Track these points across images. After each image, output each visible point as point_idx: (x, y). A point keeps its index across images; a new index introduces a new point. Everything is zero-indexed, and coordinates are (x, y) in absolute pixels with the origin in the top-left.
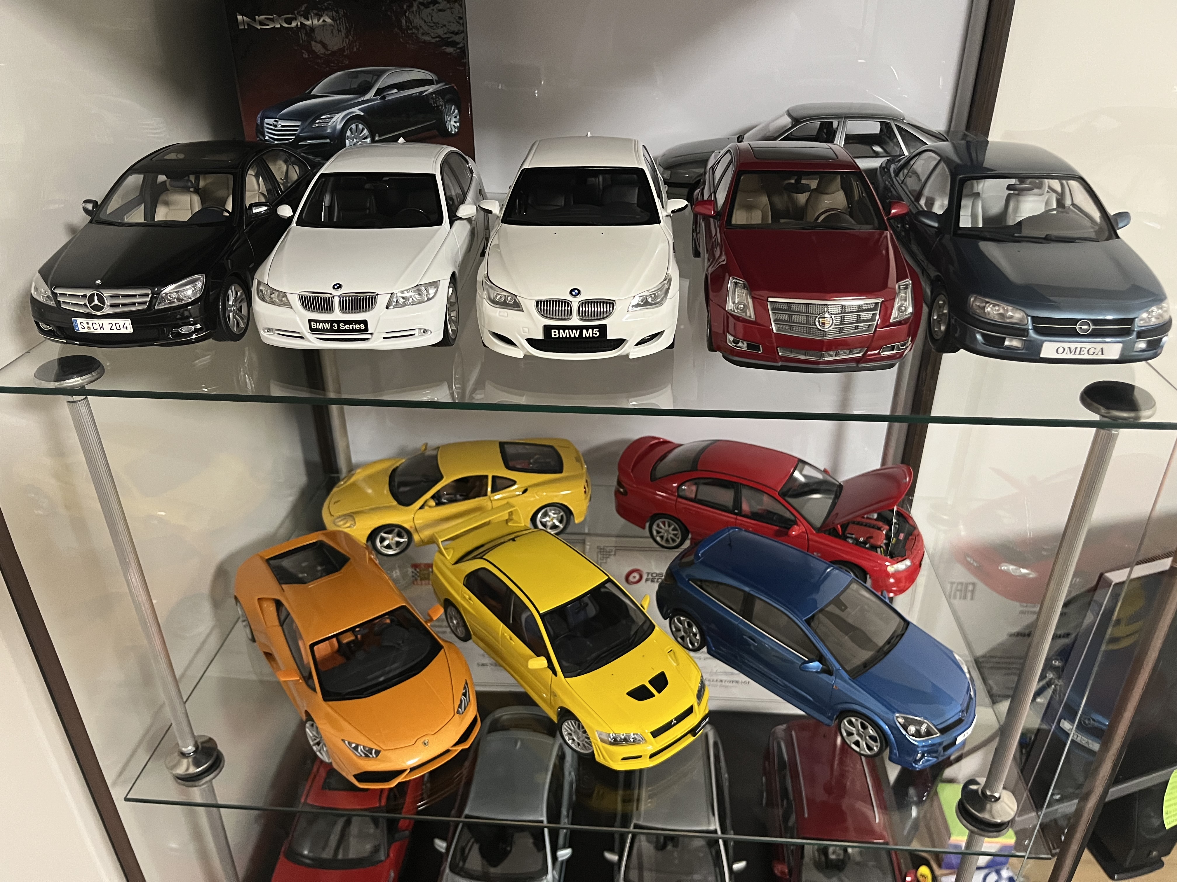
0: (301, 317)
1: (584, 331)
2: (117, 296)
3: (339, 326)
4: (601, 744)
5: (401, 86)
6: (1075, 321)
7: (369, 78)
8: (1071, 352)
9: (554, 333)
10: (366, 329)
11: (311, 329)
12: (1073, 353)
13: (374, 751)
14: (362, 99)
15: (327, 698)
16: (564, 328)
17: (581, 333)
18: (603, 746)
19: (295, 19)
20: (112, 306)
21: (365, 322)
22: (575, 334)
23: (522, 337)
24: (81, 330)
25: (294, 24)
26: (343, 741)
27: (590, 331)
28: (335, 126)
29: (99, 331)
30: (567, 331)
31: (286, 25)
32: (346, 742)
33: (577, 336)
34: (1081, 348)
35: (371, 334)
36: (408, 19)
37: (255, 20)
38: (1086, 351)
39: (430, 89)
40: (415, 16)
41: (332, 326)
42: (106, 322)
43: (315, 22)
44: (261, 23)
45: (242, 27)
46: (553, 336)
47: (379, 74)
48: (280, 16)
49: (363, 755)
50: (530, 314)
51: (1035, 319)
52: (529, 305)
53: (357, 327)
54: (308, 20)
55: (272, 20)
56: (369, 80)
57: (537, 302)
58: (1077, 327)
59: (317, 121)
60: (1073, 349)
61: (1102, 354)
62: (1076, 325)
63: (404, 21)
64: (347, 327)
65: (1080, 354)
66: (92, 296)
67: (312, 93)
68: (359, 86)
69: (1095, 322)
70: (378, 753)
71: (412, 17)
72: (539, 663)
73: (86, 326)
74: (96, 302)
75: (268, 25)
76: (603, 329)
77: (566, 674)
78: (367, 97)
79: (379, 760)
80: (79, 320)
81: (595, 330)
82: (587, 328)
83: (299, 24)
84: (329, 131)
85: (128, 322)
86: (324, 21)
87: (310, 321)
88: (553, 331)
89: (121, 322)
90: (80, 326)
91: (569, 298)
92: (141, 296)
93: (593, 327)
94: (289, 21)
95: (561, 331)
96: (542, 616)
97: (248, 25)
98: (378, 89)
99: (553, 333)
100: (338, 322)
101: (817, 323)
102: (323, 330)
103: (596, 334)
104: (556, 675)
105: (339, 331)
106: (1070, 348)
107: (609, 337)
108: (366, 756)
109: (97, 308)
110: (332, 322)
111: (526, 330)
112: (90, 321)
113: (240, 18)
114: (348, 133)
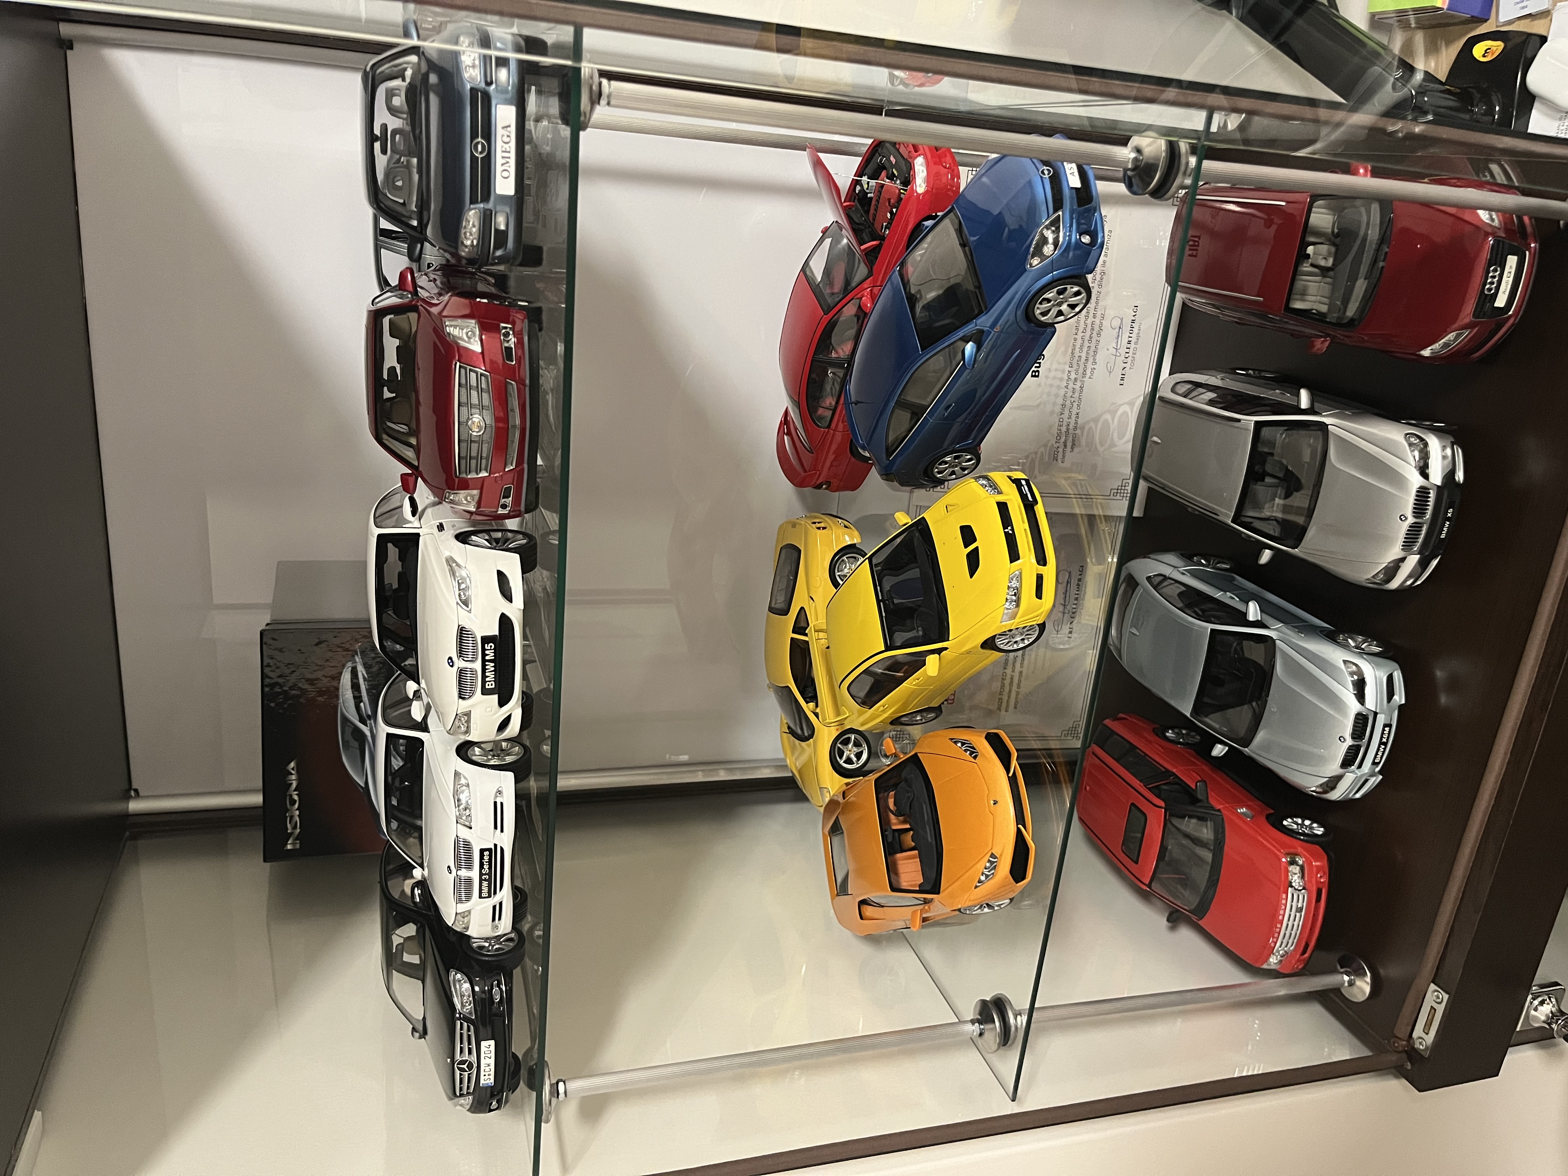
0: (477, 904)
1: (487, 658)
2: (461, 1048)
3: (485, 874)
4: (1017, 620)
5: (358, 699)
6: (474, 159)
7: (349, 730)
8: (508, 162)
9: (490, 685)
10: (490, 850)
11: (490, 896)
12: (508, 160)
13: (991, 859)
14: (370, 738)
15: (937, 891)
16: (484, 677)
17: (490, 661)
18: (1020, 618)
19: (291, 796)
20: (470, 1052)
21: (482, 851)
22: (490, 666)
23: (497, 713)
24: (492, 1081)
25: (296, 798)
26: (976, 887)
27: (487, 652)
29: (492, 1067)
30: (487, 674)
31: (297, 806)
32: (978, 884)
33: (493, 664)
34: (503, 152)
35: (496, 846)
36: (291, 688)
37: (291, 834)
38: (506, 146)
39: (361, 669)
40: (288, 681)
41: (485, 880)
42: (483, 1062)
43: (294, 777)
44: (295, 827)
45: (298, 846)
46: (493, 686)
47: (345, 720)
48: (287, 810)
49: (993, 871)
50: (472, 706)
51: (473, 201)
52: (464, 705)
53: (486, 858)
54: (292, 784)
55: (292, 817)
56: (351, 730)
57: (460, 697)
58: (480, 156)
60: (504, 161)
61: (509, 126)
62: (478, 158)
63: (293, 692)
64: (486, 867)
65: (509, 152)
66: (459, 1069)
67: (363, 786)
68: (356, 740)
69: (474, 136)
70: (993, 856)
71: (290, 684)
72: (932, 664)
73: (487, 1077)
74: (465, 1066)
75: (296, 822)
76: (485, 640)
77: (946, 639)
78: (368, 733)
79: (1001, 855)
80: (482, 1082)
81: (486, 648)
82: (484, 655)
83: (296, 793)
85: (484, 1044)
86: (293, 769)
87: (480, 897)
88: (487, 687)
89: (483, 1049)
90: (488, 1081)
91: (455, 668)
92: (461, 1029)
93: (484, 650)
94: (293, 802)
95: (487, 679)
96: (888, 649)
97: (296, 839)
98: (360, 721)
99: (490, 687)
100: (481, 874)
101: (479, 434)
102: (489, 887)
103: (491, 646)
104: (947, 648)
105: (489, 874)
106: (502, 165)
107: (496, 632)
108: (995, 868)
109: (470, 1066)
110: (481, 880)
111: (488, 709)
112: (482, 1073)
113: (289, 847)
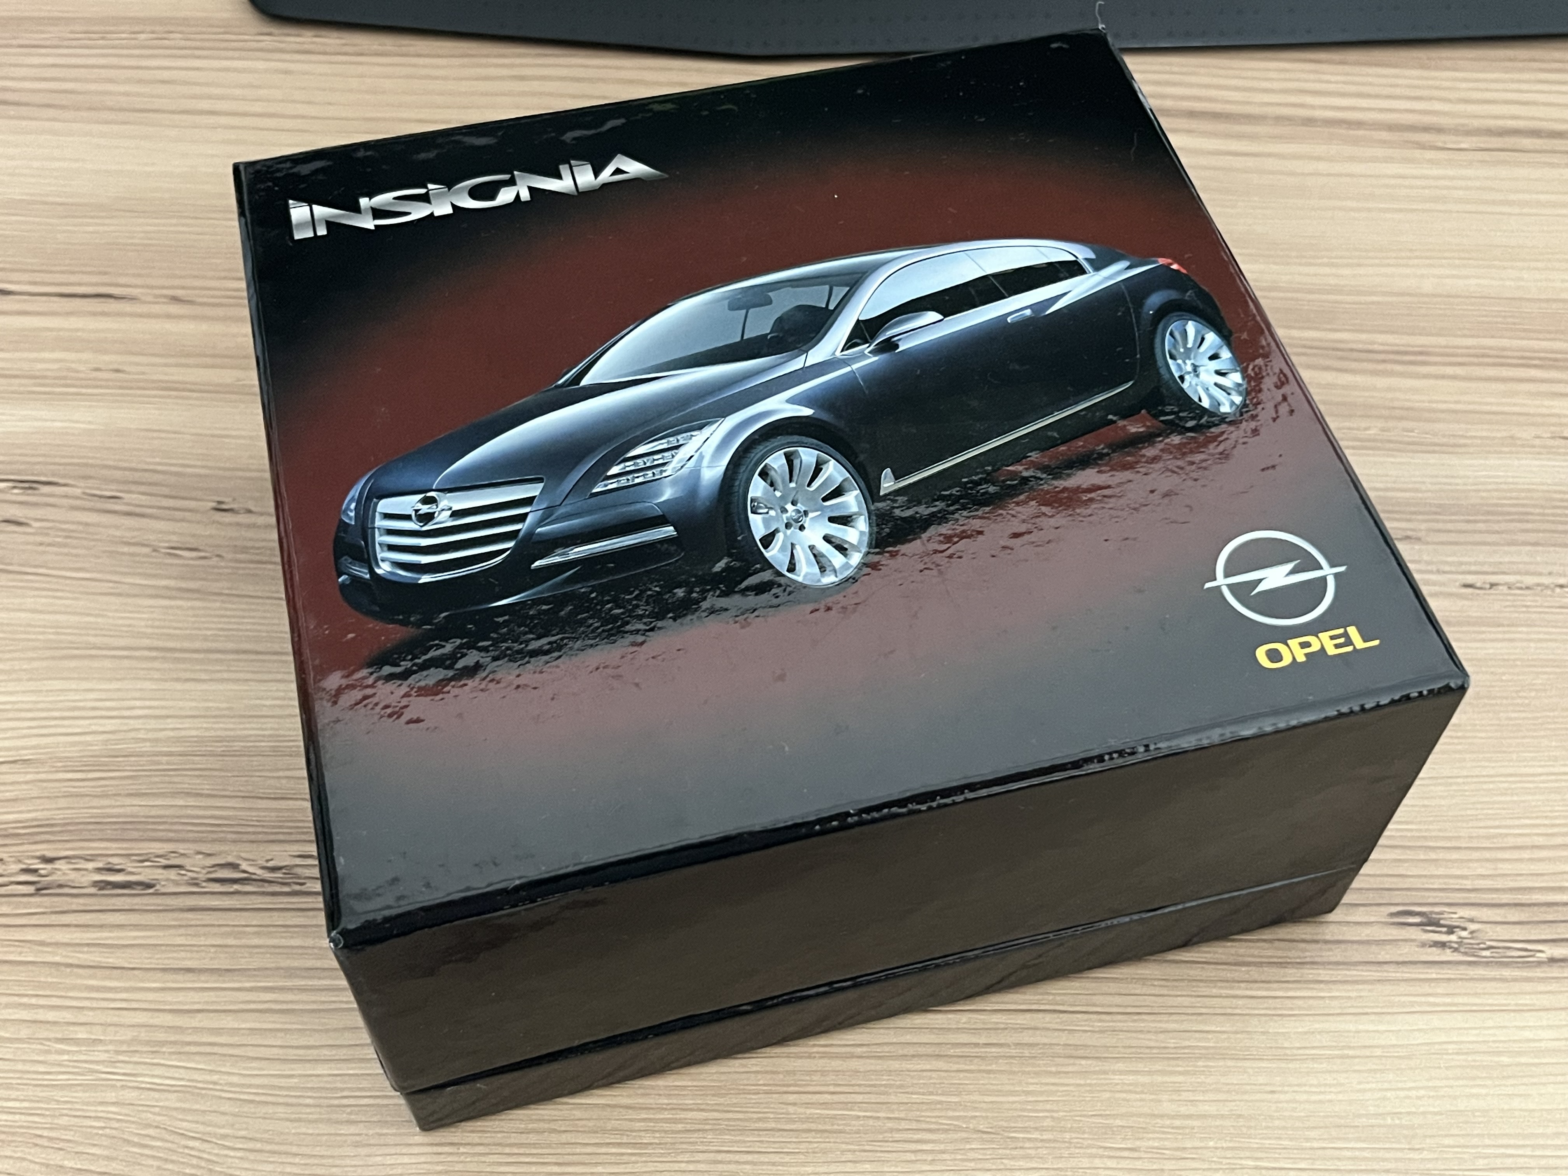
5: (949, 301)
14: (797, 364)
19: (511, 184)
25: (505, 197)
28: (696, 474)
31: (471, 204)
37: (354, 209)
39: (1077, 288)
43: (586, 179)
44: (380, 213)
45: (306, 237)
47: (857, 280)
55: (422, 199)
59: (615, 470)
67: (586, 381)
68: (781, 326)
75: (403, 214)
78: (816, 355)
84: (668, 494)
94: (485, 192)
97: (333, 225)
98: (861, 320)
113: (301, 213)
114: (757, 488)
